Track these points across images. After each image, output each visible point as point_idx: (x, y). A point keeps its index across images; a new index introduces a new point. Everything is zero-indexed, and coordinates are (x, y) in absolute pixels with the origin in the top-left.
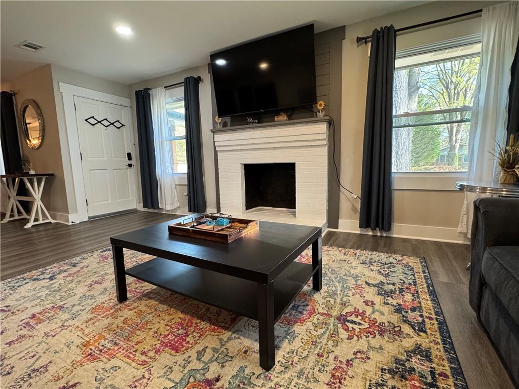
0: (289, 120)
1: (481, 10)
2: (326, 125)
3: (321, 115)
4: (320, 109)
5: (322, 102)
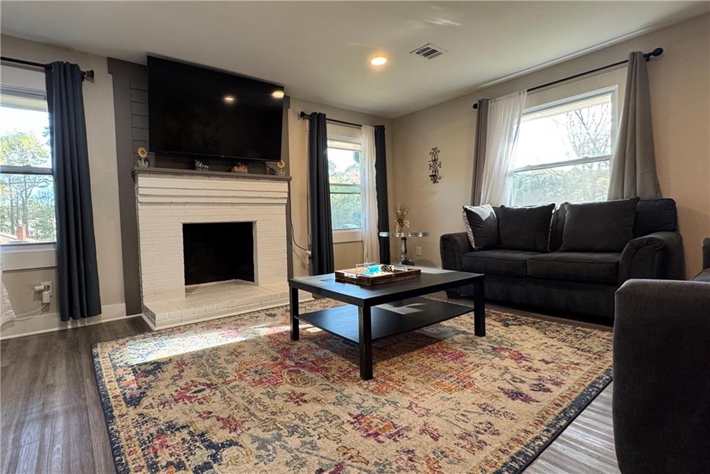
0: (249, 173)
1: (361, 126)
2: (287, 184)
3: (282, 174)
4: (281, 167)
5: (282, 161)
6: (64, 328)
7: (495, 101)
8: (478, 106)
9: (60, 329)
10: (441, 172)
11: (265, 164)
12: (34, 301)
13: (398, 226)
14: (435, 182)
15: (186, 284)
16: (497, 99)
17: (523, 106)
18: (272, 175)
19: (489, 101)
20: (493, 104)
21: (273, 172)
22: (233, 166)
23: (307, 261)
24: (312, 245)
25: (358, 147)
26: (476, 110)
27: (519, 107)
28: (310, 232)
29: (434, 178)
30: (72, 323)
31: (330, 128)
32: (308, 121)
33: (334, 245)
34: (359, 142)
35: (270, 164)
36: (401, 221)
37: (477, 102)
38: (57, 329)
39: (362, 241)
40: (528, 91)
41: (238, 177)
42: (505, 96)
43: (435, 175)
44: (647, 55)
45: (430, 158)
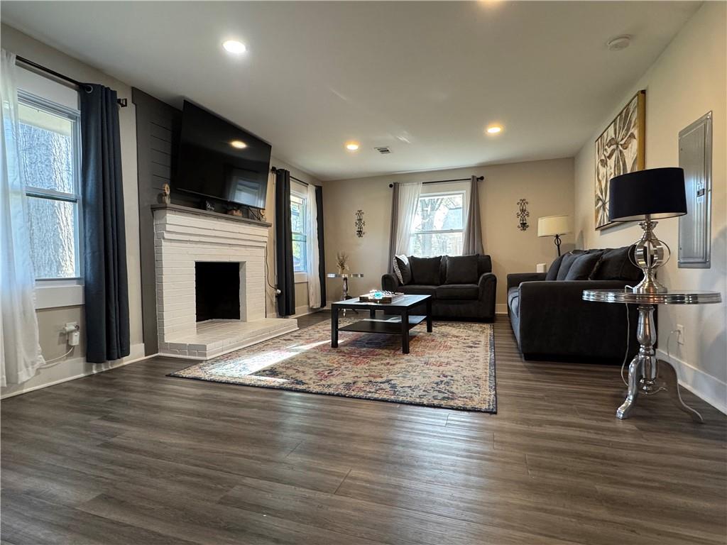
1: (308, 184)
2: (267, 230)
3: (264, 220)
4: (263, 214)
6: (89, 374)
7: (403, 185)
8: (393, 186)
9: (87, 375)
10: (364, 229)
11: (248, 210)
12: (59, 344)
13: (340, 269)
14: (360, 236)
15: (197, 321)
16: (405, 184)
17: (420, 192)
19: (400, 185)
20: (402, 187)
23: (274, 300)
26: (392, 188)
27: (418, 192)
28: (276, 274)
29: (360, 233)
30: (97, 367)
31: (292, 185)
32: (275, 176)
34: (304, 198)
36: (342, 265)
37: (392, 184)
38: (82, 375)
39: (307, 282)
40: (423, 183)
43: (360, 231)
44: (478, 179)
45: (356, 217)
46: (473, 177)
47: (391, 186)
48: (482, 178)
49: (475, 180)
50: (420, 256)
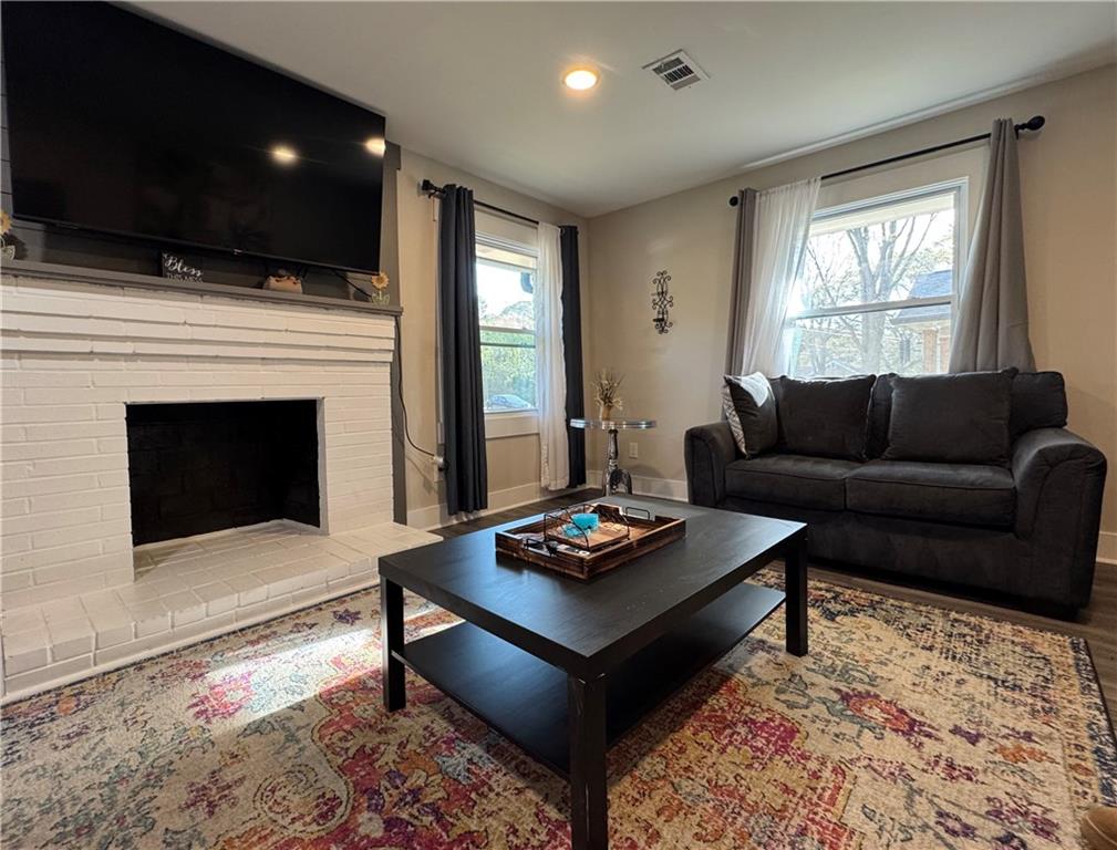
0: (304, 293)
1: (537, 223)
2: (393, 323)
3: (382, 300)
4: (380, 286)
5: (382, 274)
7: (768, 193)
8: (739, 201)
10: (673, 314)
11: (345, 279)
13: (602, 409)
14: (662, 331)
15: (136, 544)
16: (770, 191)
17: (814, 206)
18: (362, 301)
19: (758, 194)
20: (764, 198)
21: (362, 295)
22: (267, 277)
23: (435, 477)
24: (445, 445)
25: (531, 263)
26: (736, 207)
27: (806, 207)
28: (442, 420)
29: (661, 323)
31: (482, 221)
32: (437, 202)
33: (487, 443)
34: (533, 253)
35: (357, 279)
36: (607, 399)
37: (737, 195)
39: (538, 434)
40: (823, 178)
41: (277, 301)
42: (784, 187)
43: (663, 319)
44: (1018, 128)
45: (654, 289)
46: (1001, 125)
47: (734, 201)
48: (1037, 123)
49: (1009, 132)
50: (807, 378)
